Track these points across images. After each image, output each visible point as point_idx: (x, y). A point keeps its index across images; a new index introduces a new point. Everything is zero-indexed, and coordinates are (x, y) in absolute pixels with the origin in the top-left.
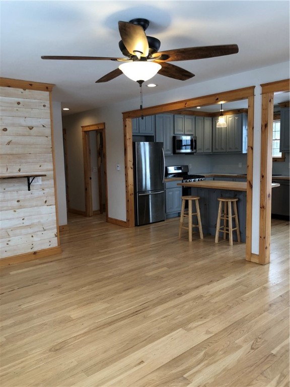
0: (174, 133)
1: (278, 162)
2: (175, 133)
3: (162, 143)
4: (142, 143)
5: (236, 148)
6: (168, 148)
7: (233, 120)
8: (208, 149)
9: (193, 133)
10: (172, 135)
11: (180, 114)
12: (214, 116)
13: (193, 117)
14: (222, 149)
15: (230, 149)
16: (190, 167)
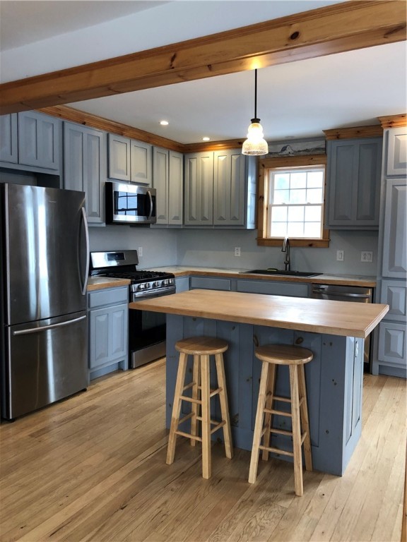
0: (108, 176)
1: (317, 247)
2: (111, 176)
3: (82, 194)
4: (28, 189)
5: (235, 219)
6: (95, 209)
7: (229, 161)
8: (176, 218)
9: (148, 181)
10: (104, 180)
11: (122, 135)
12: (188, 150)
13: (148, 147)
14: (204, 219)
15: (221, 219)
16: (140, 255)
